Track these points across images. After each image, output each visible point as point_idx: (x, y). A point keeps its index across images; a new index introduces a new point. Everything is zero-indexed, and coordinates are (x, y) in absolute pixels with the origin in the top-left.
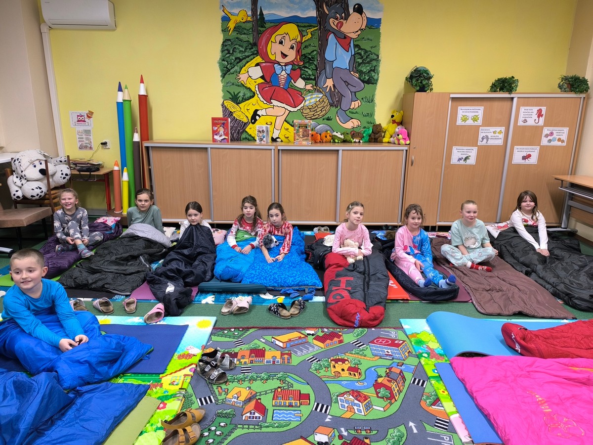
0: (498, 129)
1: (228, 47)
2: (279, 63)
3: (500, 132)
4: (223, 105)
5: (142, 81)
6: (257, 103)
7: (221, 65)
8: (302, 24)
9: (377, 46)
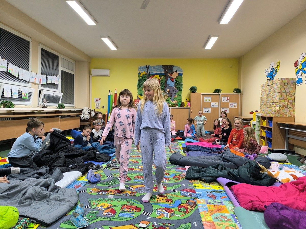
0: (216, 103)
1: (140, 81)
3: (217, 104)
4: (138, 96)
5: (116, 90)
7: (137, 85)
8: (160, 75)
9: (182, 80)
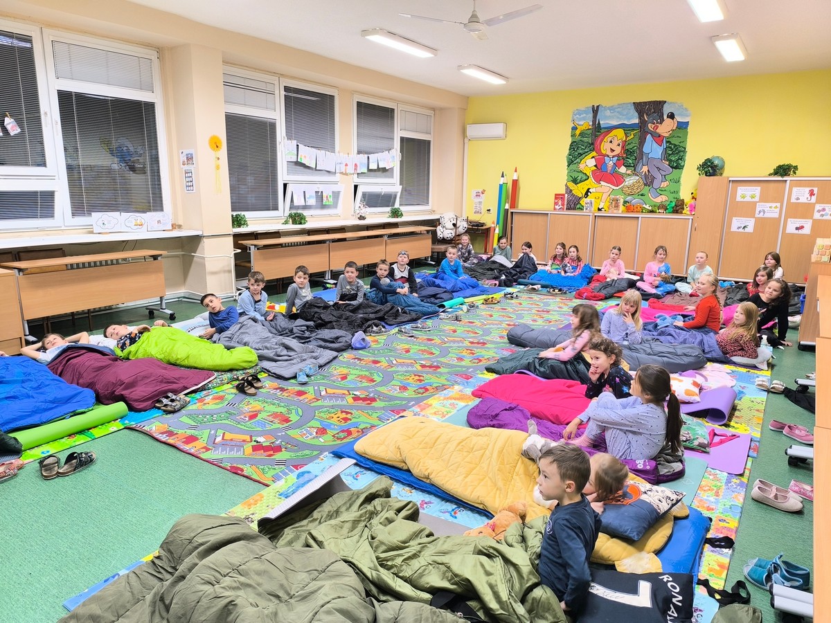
0: (774, 205)
1: (574, 146)
2: (608, 156)
3: (776, 207)
5: (516, 171)
6: (591, 183)
7: (568, 158)
9: (684, 141)
